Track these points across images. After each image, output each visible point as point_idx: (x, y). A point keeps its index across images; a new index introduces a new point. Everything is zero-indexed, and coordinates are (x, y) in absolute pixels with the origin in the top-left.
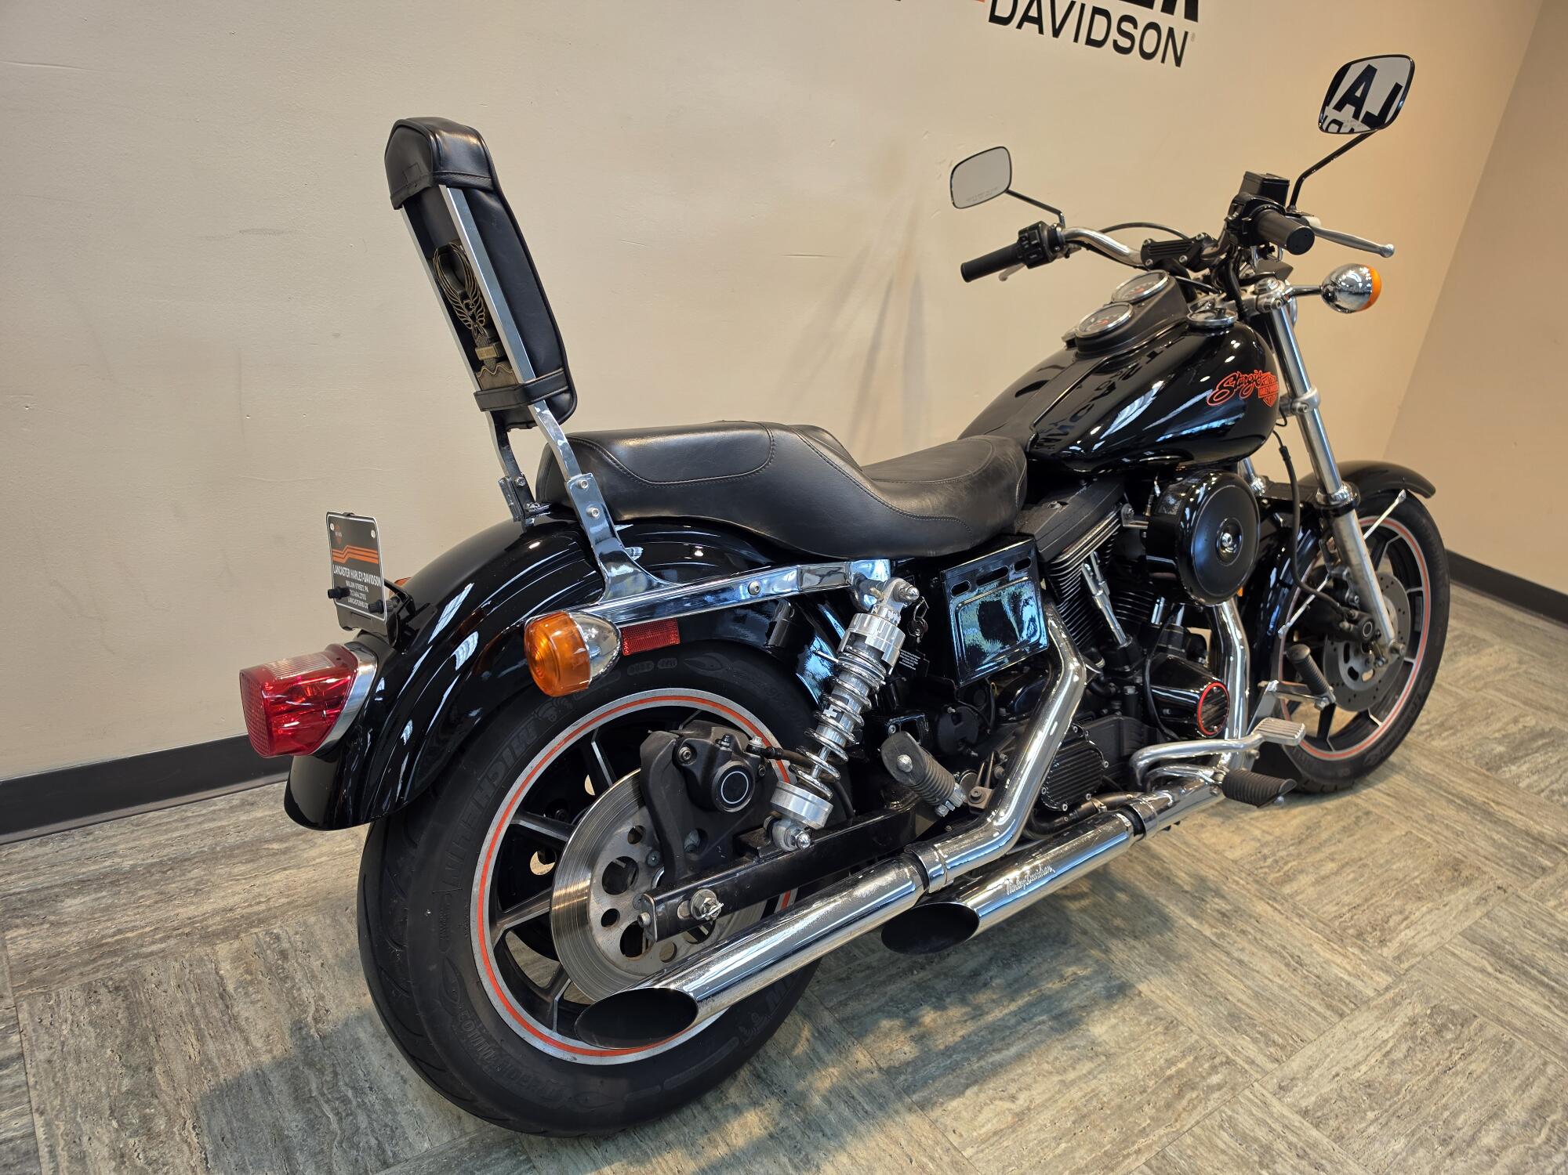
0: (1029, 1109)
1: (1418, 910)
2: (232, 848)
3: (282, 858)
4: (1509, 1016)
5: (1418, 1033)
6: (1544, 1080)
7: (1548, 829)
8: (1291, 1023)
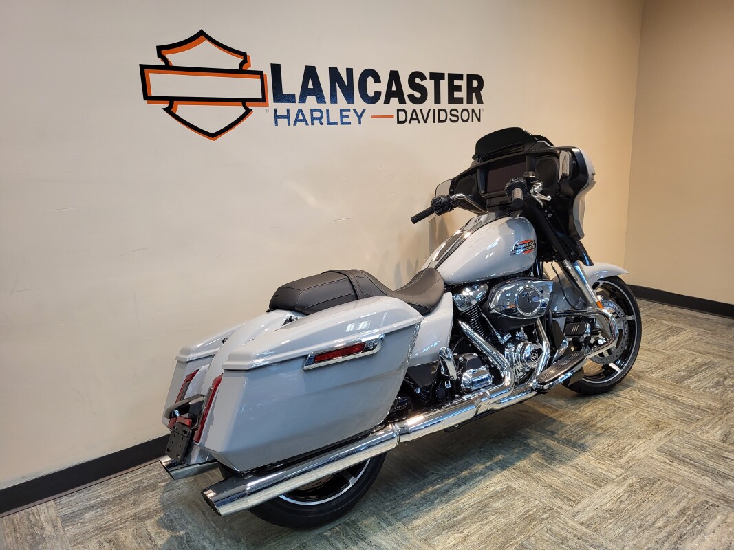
0: (468, 535)
1: (637, 443)
2: (146, 487)
4: (674, 478)
5: (633, 489)
6: (686, 500)
7: (702, 404)
8: (578, 491)
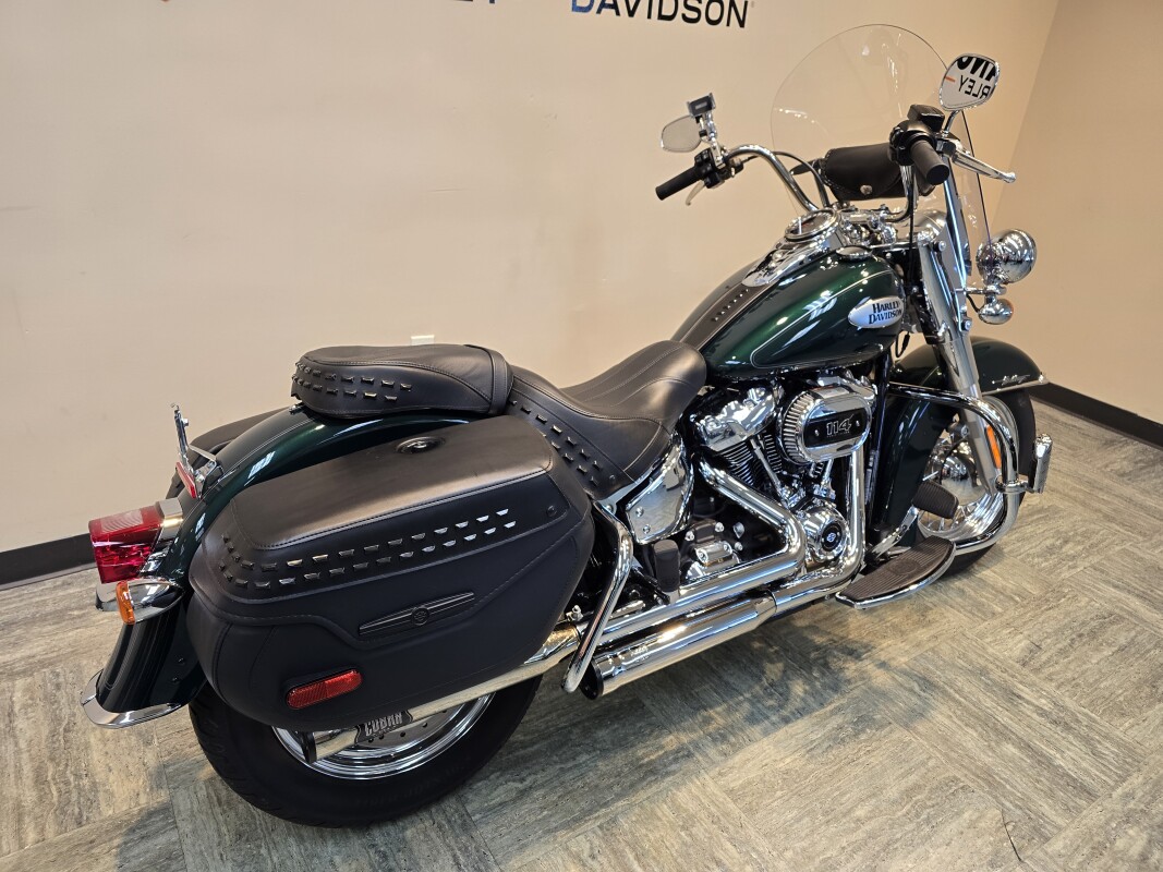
0: (531, 788)
2: (47, 615)
3: (78, 621)
5: (840, 735)
6: (923, 770)
7: (1010, 585)
